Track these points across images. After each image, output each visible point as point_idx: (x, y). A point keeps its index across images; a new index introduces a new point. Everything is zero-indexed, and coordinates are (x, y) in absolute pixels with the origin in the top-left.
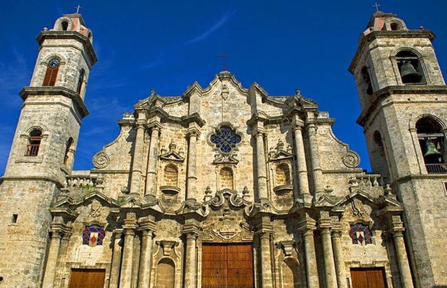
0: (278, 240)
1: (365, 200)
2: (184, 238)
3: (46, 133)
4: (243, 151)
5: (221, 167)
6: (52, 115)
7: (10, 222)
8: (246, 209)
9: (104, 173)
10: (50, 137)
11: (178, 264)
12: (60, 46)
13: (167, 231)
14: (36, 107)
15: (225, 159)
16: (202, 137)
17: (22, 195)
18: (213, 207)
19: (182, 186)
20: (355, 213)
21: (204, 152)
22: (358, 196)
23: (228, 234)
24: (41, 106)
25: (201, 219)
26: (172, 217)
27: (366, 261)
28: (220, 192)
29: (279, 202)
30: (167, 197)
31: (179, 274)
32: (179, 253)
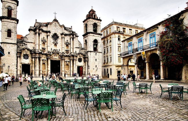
0: (65, 60)
1: (82, 54)
2: (47, 59)
3: (13, 31)
4: (59, 41)
5: (54, 44)
6: (13, 26)
7: (8, 54)
8: (60, 54)
9: (27, 42)
10: (14, 33)
11: (46, 64)
12: (10, 3)
13: (44, 58)
14: (8, 23)
15: (55, 42)
16: (50, 36)
17: (10, 47)
18: (53, 53)
19: (46, 47)
20: (80, 56)
21: (50, 40)
22: (81, 53)
23: (56, 59)
24: (9, 23)
25: (50, 55)
26: (45, 55)
27: (80, 65)
28: (54, 50)
29: (66, 53)
30: (43, 50)
31: (46, 66)
32: (46, 62)
